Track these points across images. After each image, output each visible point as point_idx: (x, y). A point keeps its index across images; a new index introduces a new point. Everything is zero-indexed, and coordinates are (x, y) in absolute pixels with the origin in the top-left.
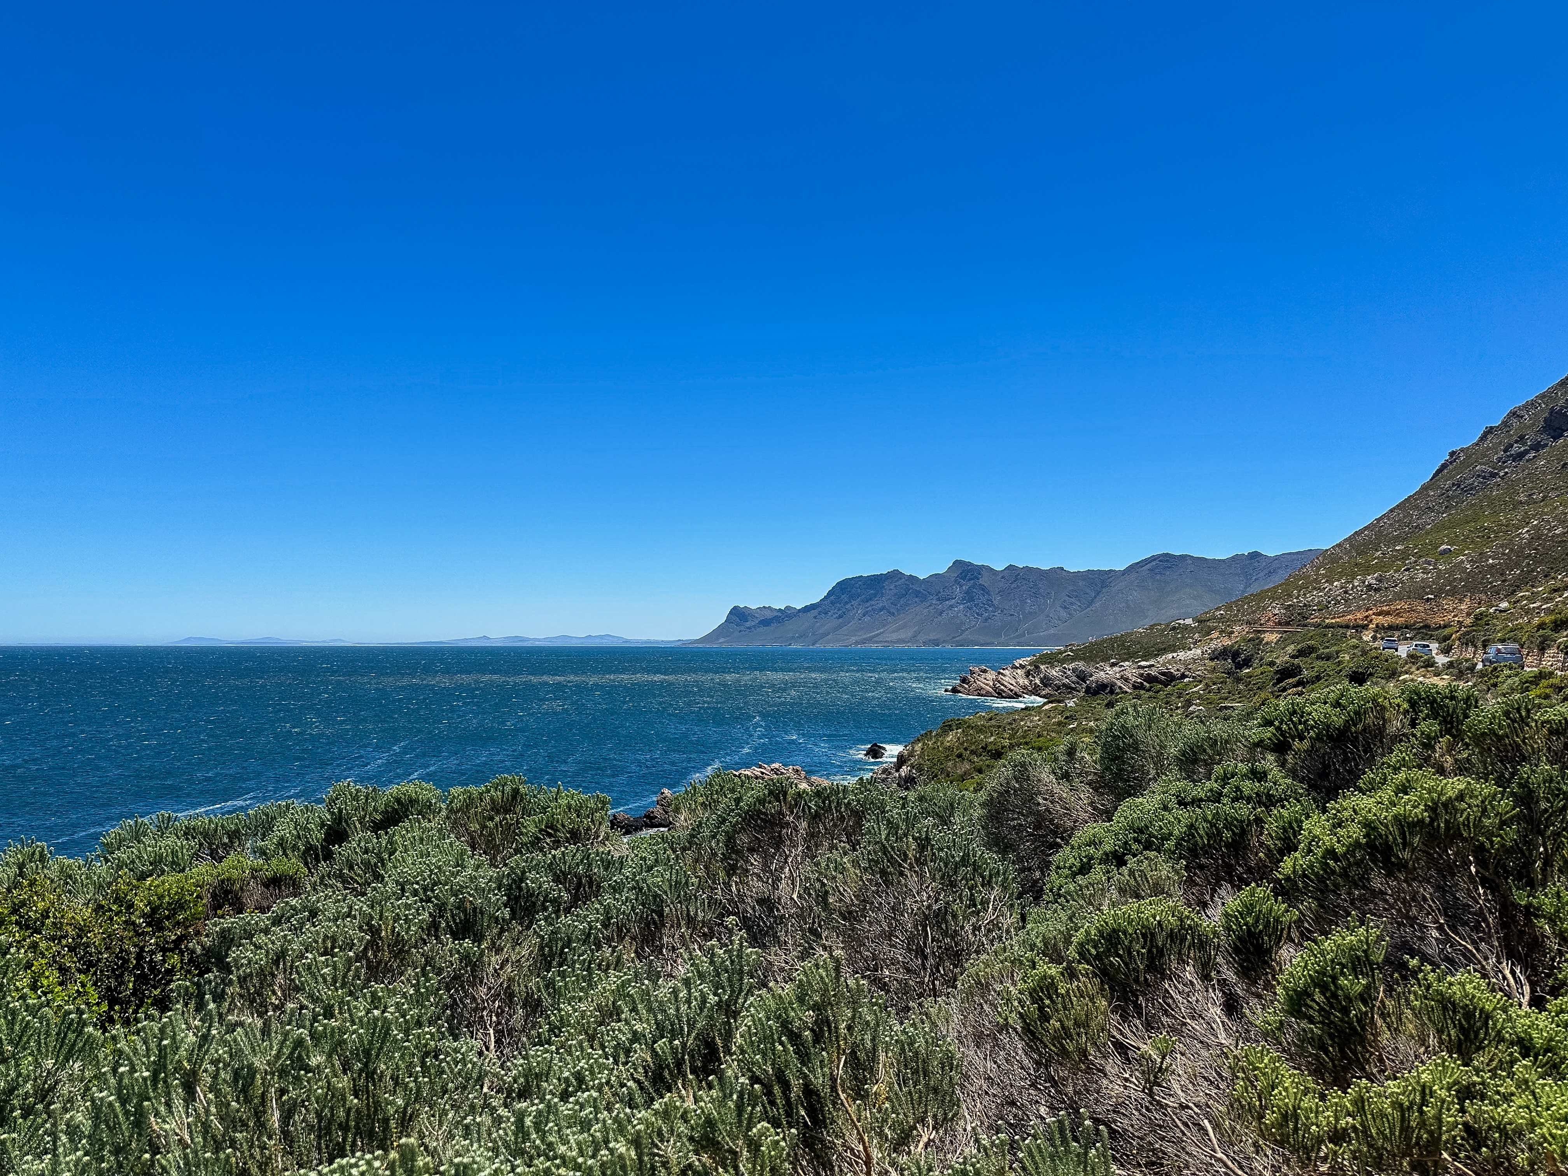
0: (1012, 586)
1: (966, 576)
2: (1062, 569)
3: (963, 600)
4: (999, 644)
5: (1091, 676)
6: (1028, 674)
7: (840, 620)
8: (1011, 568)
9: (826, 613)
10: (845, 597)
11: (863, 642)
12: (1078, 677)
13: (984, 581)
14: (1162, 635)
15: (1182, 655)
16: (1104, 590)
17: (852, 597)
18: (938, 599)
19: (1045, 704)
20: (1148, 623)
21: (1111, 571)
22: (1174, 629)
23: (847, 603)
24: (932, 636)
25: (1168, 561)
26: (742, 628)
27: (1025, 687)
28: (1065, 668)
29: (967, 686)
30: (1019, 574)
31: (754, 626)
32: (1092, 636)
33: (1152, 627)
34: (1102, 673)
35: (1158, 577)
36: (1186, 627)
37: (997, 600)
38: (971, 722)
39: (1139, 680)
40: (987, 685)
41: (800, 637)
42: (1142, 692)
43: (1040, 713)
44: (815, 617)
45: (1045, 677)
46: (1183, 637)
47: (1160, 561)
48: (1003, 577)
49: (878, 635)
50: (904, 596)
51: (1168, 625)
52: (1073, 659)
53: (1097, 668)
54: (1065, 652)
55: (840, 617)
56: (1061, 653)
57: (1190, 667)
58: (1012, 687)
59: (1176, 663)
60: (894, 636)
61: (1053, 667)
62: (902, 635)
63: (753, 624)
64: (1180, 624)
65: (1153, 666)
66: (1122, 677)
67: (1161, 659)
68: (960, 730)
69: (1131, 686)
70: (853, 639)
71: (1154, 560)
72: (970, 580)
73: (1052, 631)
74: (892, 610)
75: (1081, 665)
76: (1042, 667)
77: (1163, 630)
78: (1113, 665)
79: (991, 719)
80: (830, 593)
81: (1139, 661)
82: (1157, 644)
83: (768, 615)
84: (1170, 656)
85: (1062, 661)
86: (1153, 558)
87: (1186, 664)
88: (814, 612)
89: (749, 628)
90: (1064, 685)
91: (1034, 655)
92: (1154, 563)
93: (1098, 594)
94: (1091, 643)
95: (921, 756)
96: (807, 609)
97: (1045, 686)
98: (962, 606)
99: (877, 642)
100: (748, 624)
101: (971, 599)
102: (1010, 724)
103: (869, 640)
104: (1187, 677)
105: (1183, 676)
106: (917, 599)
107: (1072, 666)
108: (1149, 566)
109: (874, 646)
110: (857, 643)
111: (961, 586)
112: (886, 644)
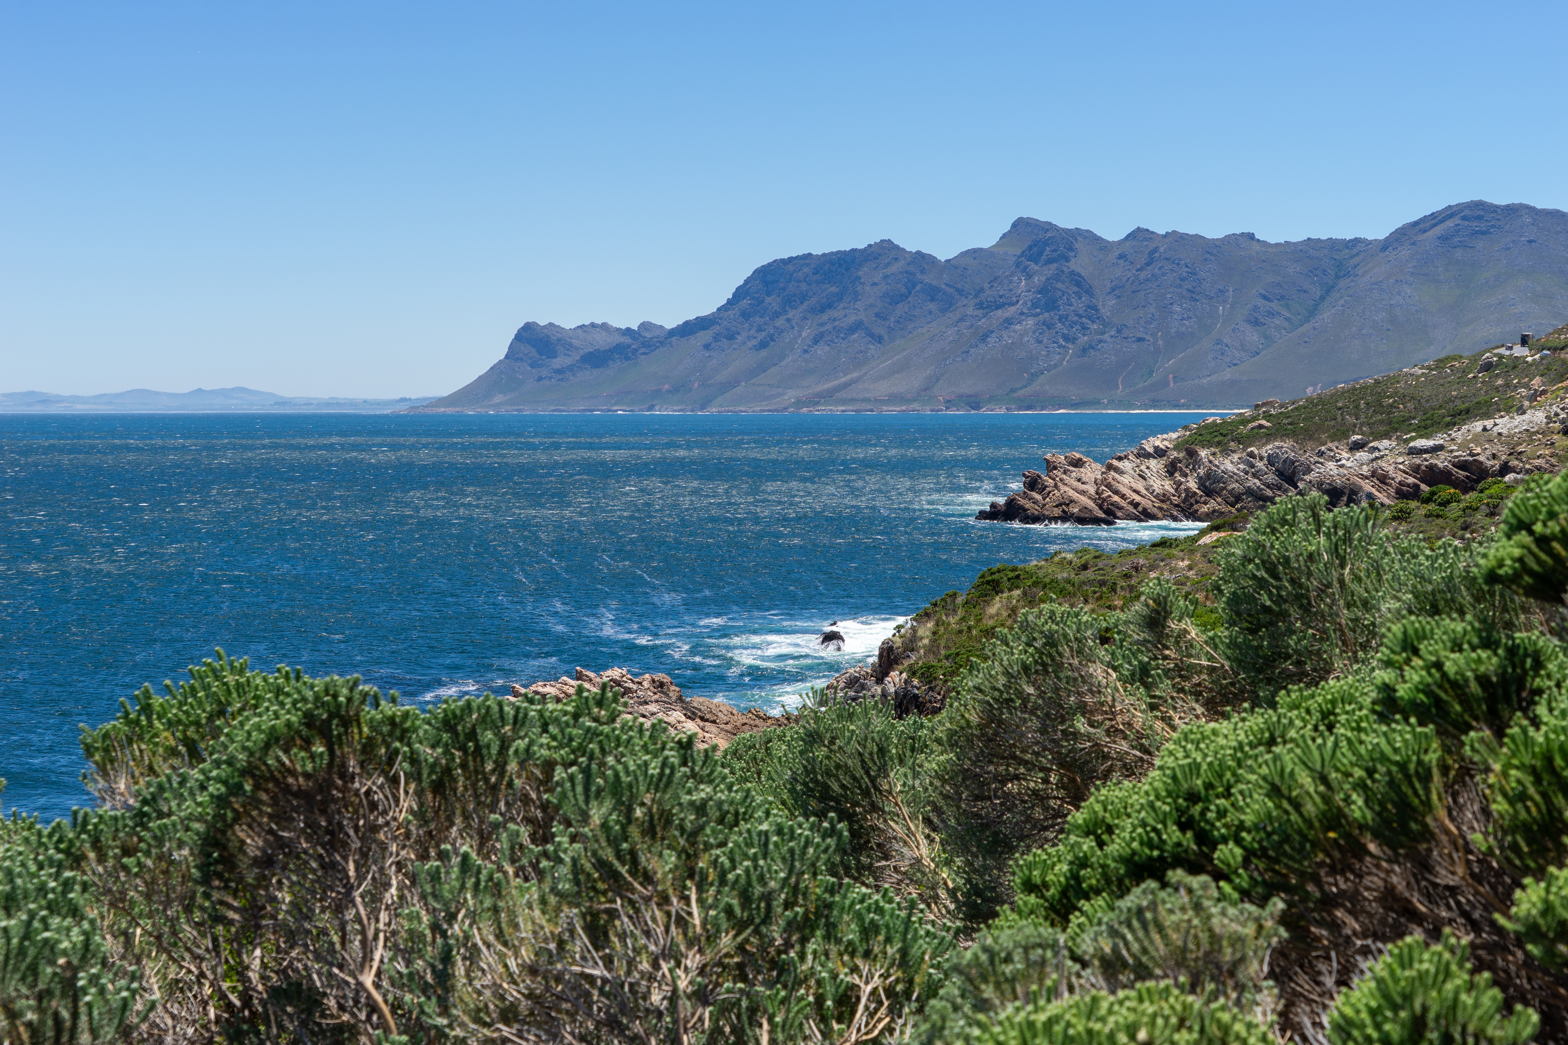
0: (1143, 275)
1: (1040, 253)
2: (1251, 236)
3: (1035, 305)
4: (1112, 404)
5: (1309, 470)
6: (1172, 469)
7: (764, 353)
8: (1139, 235)
9: (731, 337)
10: (773, 302)
11: (813, 401)
12: (1280, 473)
13: (1080, 264)
14: (1462, 381)
15: (1504, 424)
16: (1342, 283)
17: (789, 302)
18: (980, 306)
19: (1203, 532)
20: (1432, 355)
21: (1357, 241)
22: (1488, 367)
23: (776, 315)
24: (966, 387)
25: (1479, 218)
26: (544, 372)
27: (1164, 498)
28: (1252, 455)
29: (1038, 497)
30: (1156, 250)
31: (571, 368)
32: (1314, 385)
33: (1441, 363)
34: (1331, 465)
35: (1459, 254)
36: (1516, 363)
37: (1107, 306)
38: (1041, 574)
39: (1411, 480)
40: (1083, 493)
41: (675, 390)
42: (1413, 504)
43: (1192, 552)
44: (707, 347)
45: (1208, 475)
46: (1507, 385)
47: (1464, 218)
48: (1121, 256)
49: (845, 386)
50: (903, 297)
51: (1474, 359)
52: (1270, 436)
53: (1321, 454)
54: (1254, 419)
55: (763, 345)
56: (1244, 421)
57: (1520, 449)
58: (1137, 498)
59: (1490, 441)
60: (883, 388)
61: (1226, 452)
62: (903, 384)
63: (568, 361)
64: (1501, 357)
65: (1440, 448)
66: (1374, 474)
67: (1459, 434)
68: (1017, 593)
69: (1392, 491)
70: (791, 395)
71: (1451, 216)
72: (1050, 261)
73: (1227, 374)
74: (879, 330)
75: (1285, 447)
76: (1203, 453)
77: (1465, 372)
78: (1356, 447)
79: (1085, 567)
80: (740, 293)
81: (1413, 439)
82: (1451, 400)
83: (602, 341)
84: (1478, 426)
85: (1244, 441)
86: (1450, 213)
87: (1512, 444)
88: (705, 336)
89: (559, 372)
90: (1249, 492)
91: (1186, 428)
92: (1450, 223)
93: (1328, 291)
94: (1310, 400)
95: (932, 649)
96: (688, 329)
97: (1209, 493)
98: (1031, 322)
99: (844, 402)
100: (558, 363)
101: (1051, 305)
102: (1127, 576)
103: (827, 396)
104: (1513, 470)
105: (1505, 469)
106: (932, 306)
107: (1268, 449)
108: (1438, 230)
109: (838, 410)
110: (799, 403)
111: (1029, 277)
112: (864, 406)
